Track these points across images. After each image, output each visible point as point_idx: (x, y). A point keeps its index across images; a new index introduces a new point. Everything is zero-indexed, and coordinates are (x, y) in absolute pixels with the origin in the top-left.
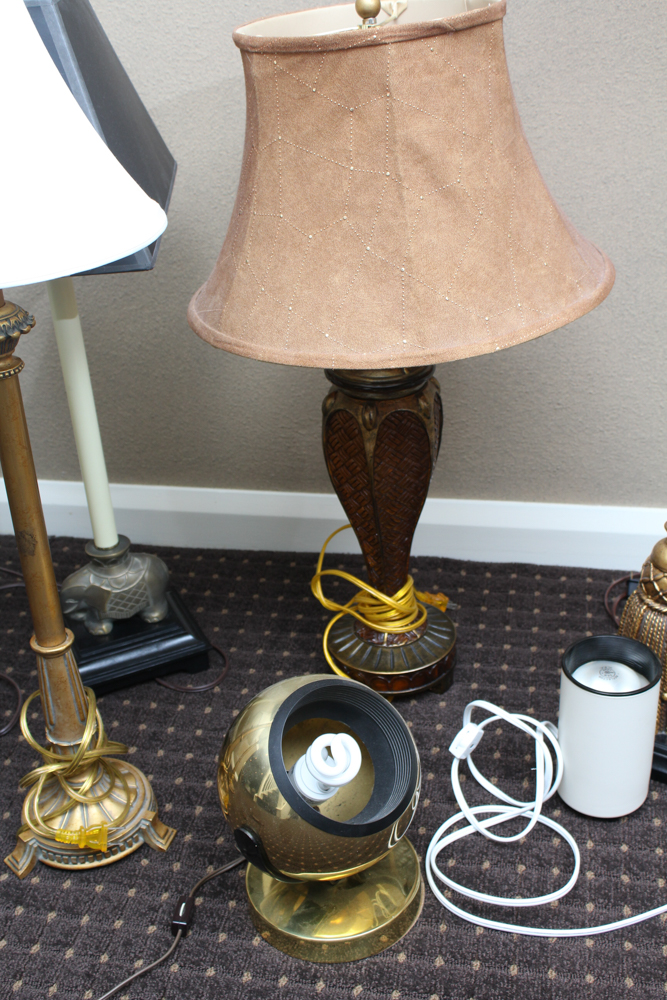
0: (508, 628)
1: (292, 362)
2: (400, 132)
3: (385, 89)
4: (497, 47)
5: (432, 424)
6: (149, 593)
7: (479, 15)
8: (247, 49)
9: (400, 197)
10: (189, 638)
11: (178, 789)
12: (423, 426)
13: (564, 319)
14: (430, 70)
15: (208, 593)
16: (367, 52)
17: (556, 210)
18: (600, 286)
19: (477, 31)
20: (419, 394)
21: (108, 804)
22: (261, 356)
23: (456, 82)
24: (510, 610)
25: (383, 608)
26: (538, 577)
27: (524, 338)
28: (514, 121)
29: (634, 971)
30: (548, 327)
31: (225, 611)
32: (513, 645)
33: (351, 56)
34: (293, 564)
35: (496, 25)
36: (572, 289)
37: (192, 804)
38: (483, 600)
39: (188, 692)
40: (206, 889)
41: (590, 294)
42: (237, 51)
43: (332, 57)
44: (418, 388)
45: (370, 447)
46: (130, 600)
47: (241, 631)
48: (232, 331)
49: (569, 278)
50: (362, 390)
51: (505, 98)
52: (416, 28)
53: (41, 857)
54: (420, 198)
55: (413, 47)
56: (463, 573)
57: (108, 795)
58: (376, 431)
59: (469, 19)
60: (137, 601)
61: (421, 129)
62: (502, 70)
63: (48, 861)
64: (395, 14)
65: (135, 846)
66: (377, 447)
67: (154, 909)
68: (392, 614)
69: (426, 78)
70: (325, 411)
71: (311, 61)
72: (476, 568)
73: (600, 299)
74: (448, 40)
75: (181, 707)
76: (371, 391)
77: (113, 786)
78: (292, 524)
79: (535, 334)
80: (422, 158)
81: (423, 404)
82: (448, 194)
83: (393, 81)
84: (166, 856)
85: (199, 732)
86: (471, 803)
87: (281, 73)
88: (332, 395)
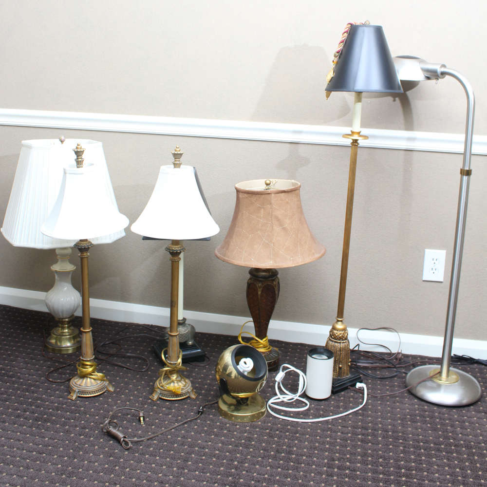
0: (296, 359)
1: (243, 265)
2: (274, 213)
3: (271, 204)
4: (298, 196)
5: (276, 289)
6: (190, 335)
7: (294, 188)
8: (238, 191)
9: (273, 228)
10: (200, 350)
11: (197, 387)
12: (274, 289)
13: (311, 261)
14: (281, 200)
15: (203, 344)
16: (267, 195)
17: (311, 234)
18: (321, 254)
19: (293, 192)
20: (274, 280)
21: (180, 384)
22: (235, 264)
23: (287, 203)
24: (297, 354)
25: (259, 344)
26: (307, 347)
27: (300, 264)
28: (301, 212)
29: (320, 429)
30: (306, 262)
31: (208, 349)
32: (297, 363)
33: (264, 196)
34: (230, 338)
35: (298, 191)
36: (313, 254)
37: (201, 390)
38: (289, 352)
39: (198, 366)
40: (206, 407)
41: (317, 256)
42: (235, 190)
43: (259, 195)
44: (273, 278)
45: (259, 293)
46: (184, 337)
47: (214, 354)
48: (228, 257)
49: (313, 251)
50: (258, 277)
51: (300, 207)
52: (279, 191)
53: (160, 396)
54: (277, 229)
55: (278, 195)
56: (283, 345)
57: (180, 381)
58: (261, 289)
59: (291, 189)
60: (186, 337)
61: (279, 213)
62: (299, 200)
63: (163, 397)
64: (274, 183)
65: (186, 396)
66: (261, 293)
67: (193, 410)
68: (262, 345)
69: (280, 202)
70: (248, 283)
71: (254, 196)
72: (288, 344)
73: (320, 257)
74: (286, 194)
75: (196, 370)
76: (261, 278)
77: (181, 380)
78: (231, 326)
79: (303, 263)
80: (278, 220)
81: (274, 283)
82: (284, 229)
83: (273, 202)
84: (194, 400)
85: (202, 375)
86: (281, 394)
87: (246, 198)
88: (250, 279)
